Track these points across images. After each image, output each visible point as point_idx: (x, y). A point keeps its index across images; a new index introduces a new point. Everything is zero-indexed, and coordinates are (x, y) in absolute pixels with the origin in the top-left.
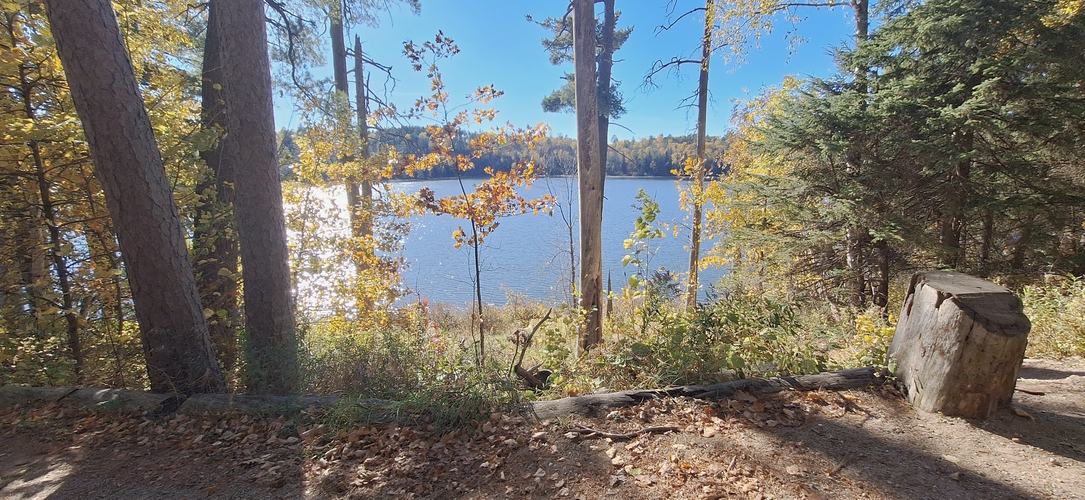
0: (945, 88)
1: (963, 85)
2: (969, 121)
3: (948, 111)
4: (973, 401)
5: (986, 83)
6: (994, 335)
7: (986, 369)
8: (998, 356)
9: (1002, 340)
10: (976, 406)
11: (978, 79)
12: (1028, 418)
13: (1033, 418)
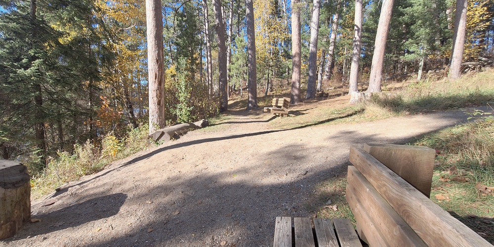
0: (19, 60)
1: (27, 60)
2: (33, 78)
3: (21, 71)
4: (6, 228)
5: (37, 61)
6: (9, 190)
7: (9, 209)
8: (14, 200)
9: (14, 191)
10: (8, 230)
11: (34, 58)
12: (38, 221)
13: (40, 220)
